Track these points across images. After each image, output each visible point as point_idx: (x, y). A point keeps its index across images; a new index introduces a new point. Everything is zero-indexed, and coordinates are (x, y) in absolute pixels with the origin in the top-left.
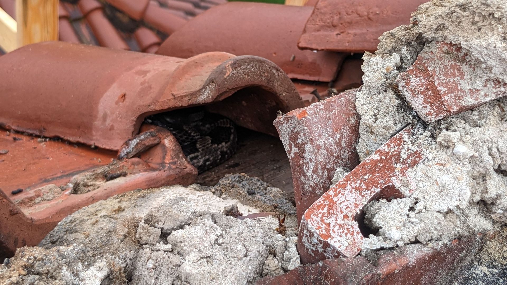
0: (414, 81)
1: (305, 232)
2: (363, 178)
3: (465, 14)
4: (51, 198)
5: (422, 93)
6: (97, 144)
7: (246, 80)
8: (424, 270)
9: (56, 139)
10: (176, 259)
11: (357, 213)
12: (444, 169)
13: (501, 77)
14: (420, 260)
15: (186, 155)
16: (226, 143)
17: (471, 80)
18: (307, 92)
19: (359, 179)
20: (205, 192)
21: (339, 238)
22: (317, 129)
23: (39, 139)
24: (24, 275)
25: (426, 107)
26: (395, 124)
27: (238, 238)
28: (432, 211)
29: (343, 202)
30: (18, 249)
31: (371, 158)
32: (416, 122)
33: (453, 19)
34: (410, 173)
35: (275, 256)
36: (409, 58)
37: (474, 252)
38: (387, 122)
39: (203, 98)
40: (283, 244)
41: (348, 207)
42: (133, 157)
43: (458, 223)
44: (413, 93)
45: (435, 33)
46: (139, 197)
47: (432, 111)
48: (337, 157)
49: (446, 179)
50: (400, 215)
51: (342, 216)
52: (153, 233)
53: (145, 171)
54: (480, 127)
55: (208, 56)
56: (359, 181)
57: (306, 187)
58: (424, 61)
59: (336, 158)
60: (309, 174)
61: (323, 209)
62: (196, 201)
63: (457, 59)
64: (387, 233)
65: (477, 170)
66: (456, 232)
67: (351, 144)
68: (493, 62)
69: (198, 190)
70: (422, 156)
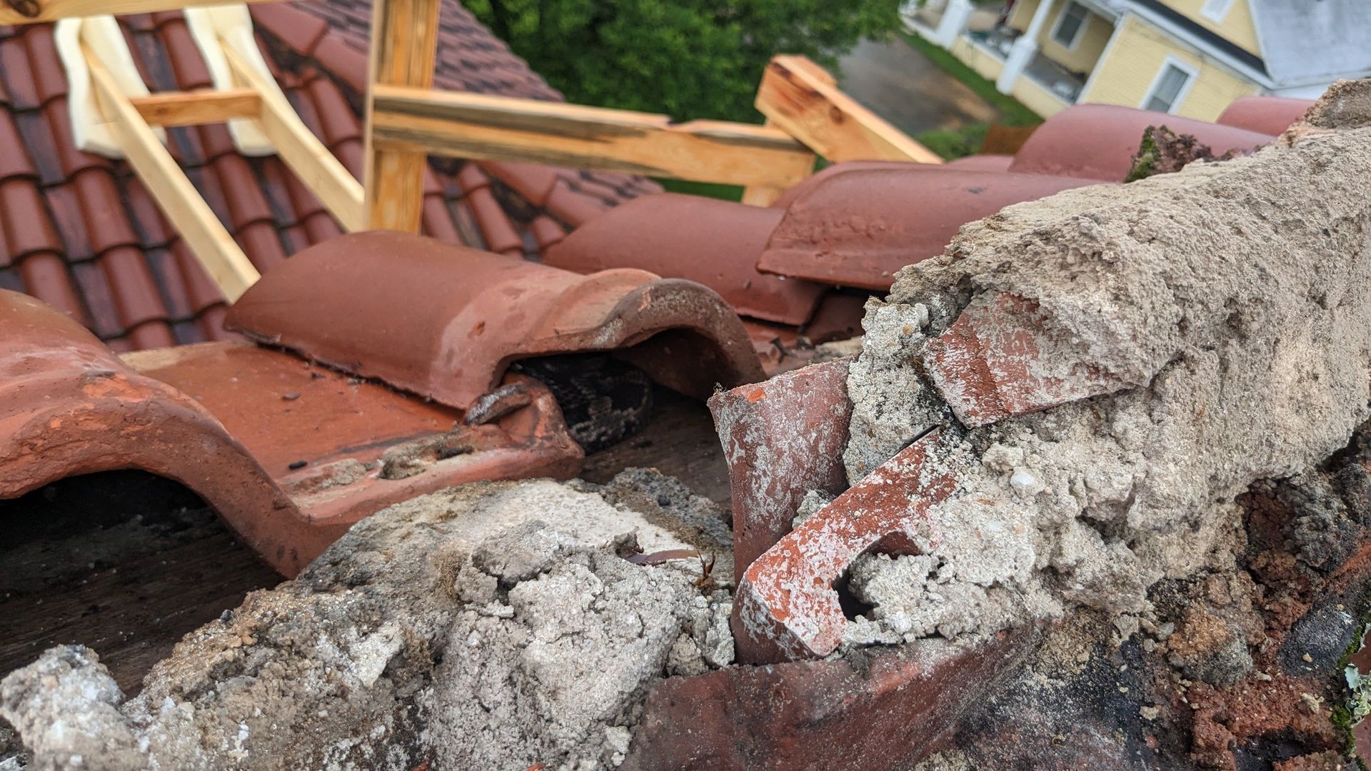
0: (952, 356)
1: (746, 600)
2: (853, 515)
3: (1048, 248)
4: (347, 481)
5: (964, 377)
6: (434, 397)
7: (672, 318)
8: (946, 682)
9: (375, 381)
10: (518, 634)
11: (838, 576)
12: (991, 509)
13: (1103, 362)
14: (941, 667)
15: (569, 426)
16: (635, 409)
17: (1050, 362)
18: (765, 338)
19: (846, 516)
20: (591, 495)
21: (804, 619)
22: (779, 423)
23: (350, 380)
24: (251, 646)
25: (968, 400)
26: (913, 425)
27: (630, 601)
28: (966, 583)
29: (816, 554)
30: (249, 594)
31: (868, 481)
32: (948, 425)
33: (1027, 256)
34: (933, 512)
35: (691, 636)
36: (944, 313)
37: (1027, 649)
38: (899, 420)
39: (602, 340)
40: (707, 616)
41: (822, 565)
42: (488, 422)
43: (1009, 604)
44: (948, 376)
45: (994, 276)
46: (483, 495)
47: (977, 408)
48: (810, 470)
49: (994, 528)
50: (912, 586)
51: (812, 579)
52: (483, 586)
53: (503, 446)
54: (1057, 441)
55: (616, 275)
56: (845, 520)
57: (754, 515)
58: (972, 323)
59: (807, 472)
60: (760, 495)
61: (779, 565)
62: (574, 510)
63: (1028, 324)
64: (888, 615)
65: (1049, 516)
66: (1004, 621)
67: (834, 449)
68: (1092, 335)
69: (580, 491)
70: (956, 485)
